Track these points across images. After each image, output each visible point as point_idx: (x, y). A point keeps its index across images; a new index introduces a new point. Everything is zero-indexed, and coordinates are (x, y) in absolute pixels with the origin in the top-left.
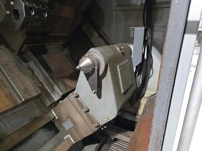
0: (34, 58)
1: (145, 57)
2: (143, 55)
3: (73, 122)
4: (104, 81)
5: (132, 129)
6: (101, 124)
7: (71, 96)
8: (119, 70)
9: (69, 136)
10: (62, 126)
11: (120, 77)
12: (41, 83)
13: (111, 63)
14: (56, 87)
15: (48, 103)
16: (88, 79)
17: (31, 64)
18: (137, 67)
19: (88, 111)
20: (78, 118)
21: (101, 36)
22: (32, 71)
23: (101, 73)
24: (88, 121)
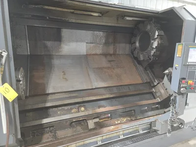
3: (161, 93)
7: (161, 84)
9: (158, 98)
10: (156, 95)
12: (150, 78)
14: (156, 80)
15: (152, 85)
17: (148, 71)
19: (166, 89)
20: (162, 91)
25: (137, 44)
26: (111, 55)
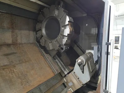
0: (58, 58)
1: (99, 56)
2: (98, 56)
3: (73, 83)
4: (85, 67)
5: (95, 90)
6: (84, 83)
7: (72, 72)
8: (89, 63)
9: (71, 89)
10: (68, 85)
11: (90, 66)
12: (60, 67)
13: (87, 61)
14: (66, 69)
15: (63, 75)
16: (79, 66)
17: (57, 60)
18: (96, 61)
19: (79, 78)
20: (75, 81)
21: (78, 46)
22: (57, 63)
23: (84, 64)
24: (79, 82)
25: (44, 31)
26: (8, 45)
